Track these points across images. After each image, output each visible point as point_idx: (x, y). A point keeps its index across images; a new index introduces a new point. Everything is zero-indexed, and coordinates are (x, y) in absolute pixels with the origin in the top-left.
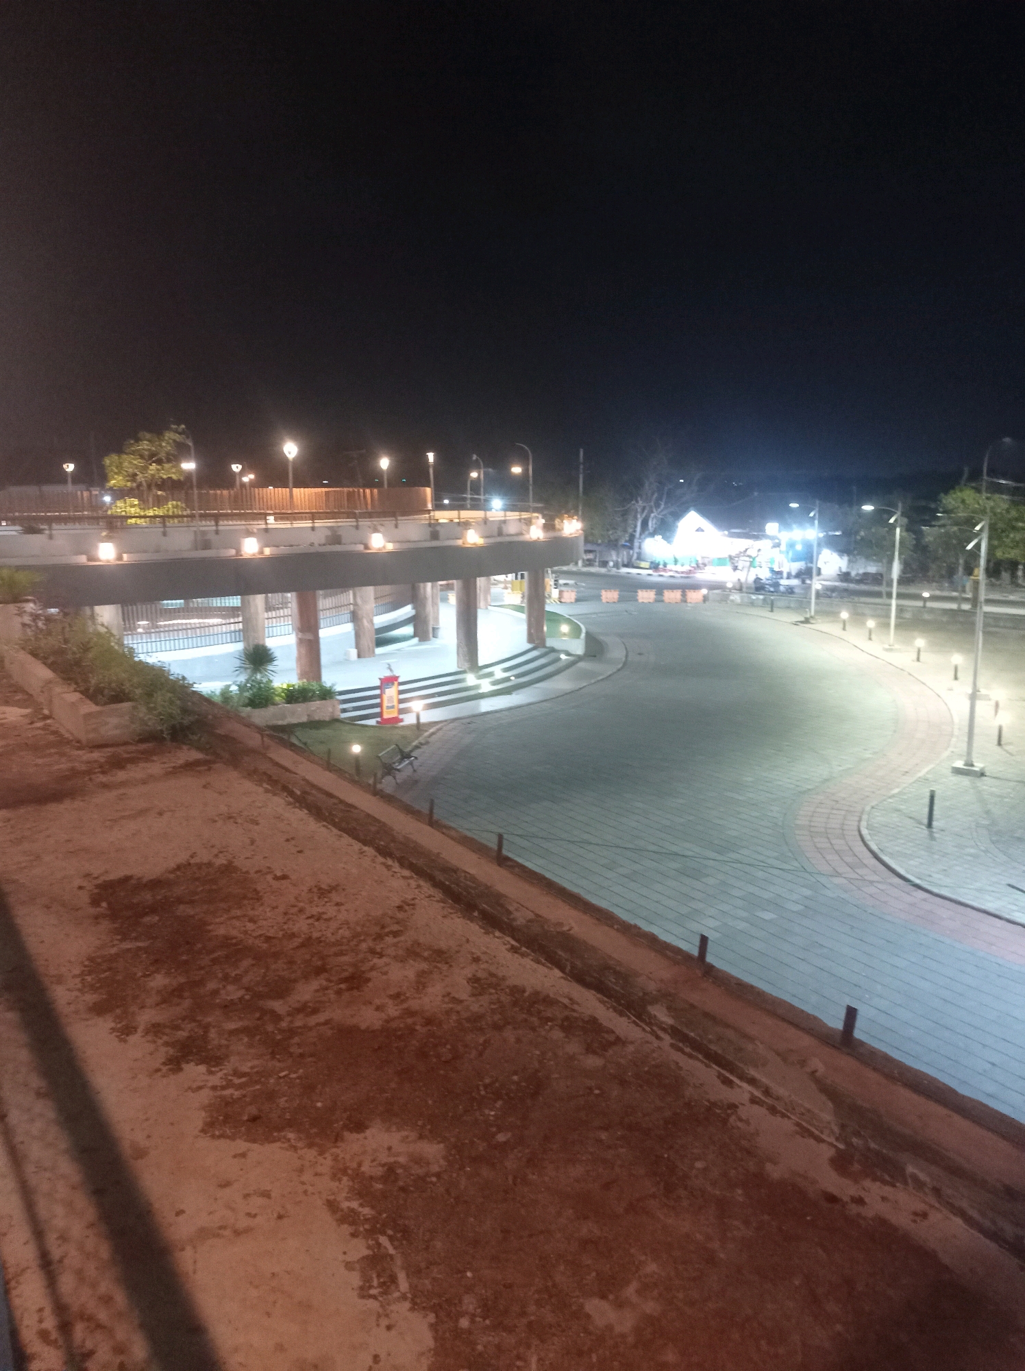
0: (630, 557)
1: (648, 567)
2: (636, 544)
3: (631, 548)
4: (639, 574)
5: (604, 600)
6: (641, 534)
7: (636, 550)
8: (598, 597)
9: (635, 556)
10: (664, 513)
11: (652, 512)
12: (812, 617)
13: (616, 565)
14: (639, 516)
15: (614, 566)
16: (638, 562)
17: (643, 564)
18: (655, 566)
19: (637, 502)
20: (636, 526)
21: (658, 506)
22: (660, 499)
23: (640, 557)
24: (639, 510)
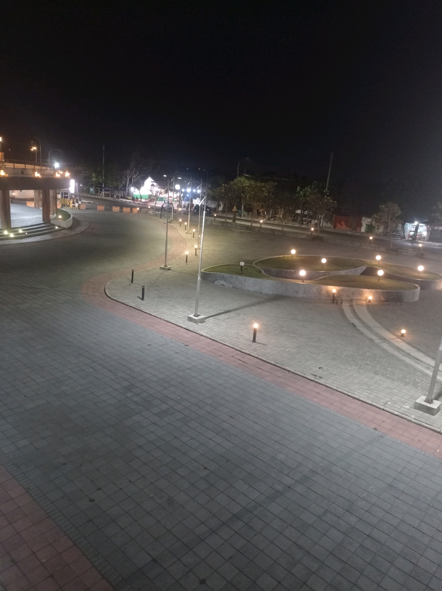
0: (124, 195)
1: (131, 199)
2: (127, 189)
3: (125, 190)
4: (125, 201)
5: (98, 210)
6: (129, 185)
7: (127, 191)
8: (96, 208)
9: (126, 194)
10: (138, 177)
11: (134, 176)
12: (172, 221)
13: (117, 197)
14: (128, 177)
15: (116, 197)
16: (127, 196)
17: (129, 198)
18: (133, 199)
19: (127, 171)
20: (126, 181)
21: (135, 173)
22: (136, 170)
23: (129, 194)
24: (128, 174)
